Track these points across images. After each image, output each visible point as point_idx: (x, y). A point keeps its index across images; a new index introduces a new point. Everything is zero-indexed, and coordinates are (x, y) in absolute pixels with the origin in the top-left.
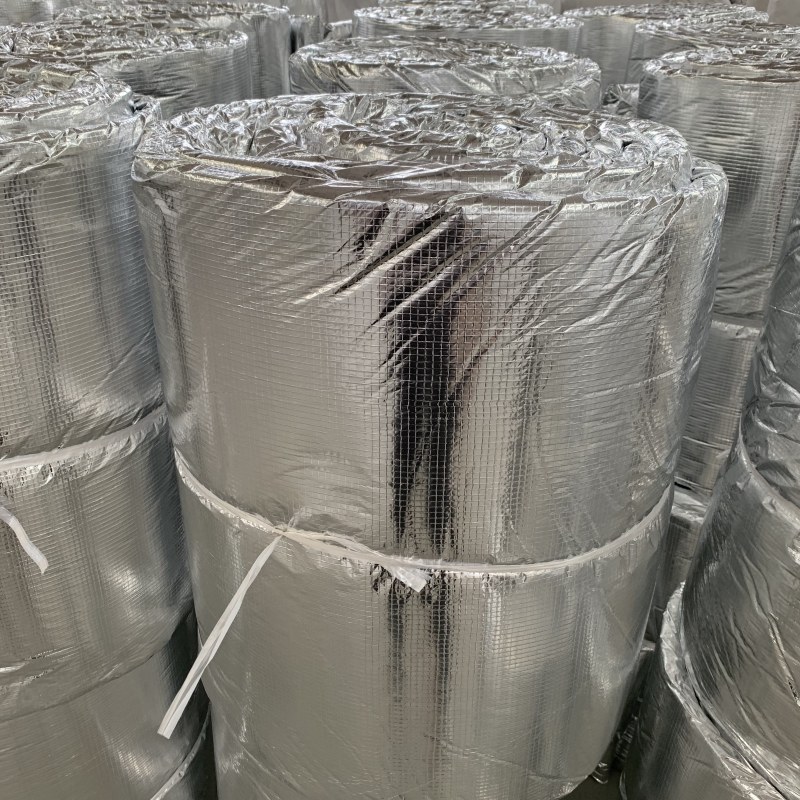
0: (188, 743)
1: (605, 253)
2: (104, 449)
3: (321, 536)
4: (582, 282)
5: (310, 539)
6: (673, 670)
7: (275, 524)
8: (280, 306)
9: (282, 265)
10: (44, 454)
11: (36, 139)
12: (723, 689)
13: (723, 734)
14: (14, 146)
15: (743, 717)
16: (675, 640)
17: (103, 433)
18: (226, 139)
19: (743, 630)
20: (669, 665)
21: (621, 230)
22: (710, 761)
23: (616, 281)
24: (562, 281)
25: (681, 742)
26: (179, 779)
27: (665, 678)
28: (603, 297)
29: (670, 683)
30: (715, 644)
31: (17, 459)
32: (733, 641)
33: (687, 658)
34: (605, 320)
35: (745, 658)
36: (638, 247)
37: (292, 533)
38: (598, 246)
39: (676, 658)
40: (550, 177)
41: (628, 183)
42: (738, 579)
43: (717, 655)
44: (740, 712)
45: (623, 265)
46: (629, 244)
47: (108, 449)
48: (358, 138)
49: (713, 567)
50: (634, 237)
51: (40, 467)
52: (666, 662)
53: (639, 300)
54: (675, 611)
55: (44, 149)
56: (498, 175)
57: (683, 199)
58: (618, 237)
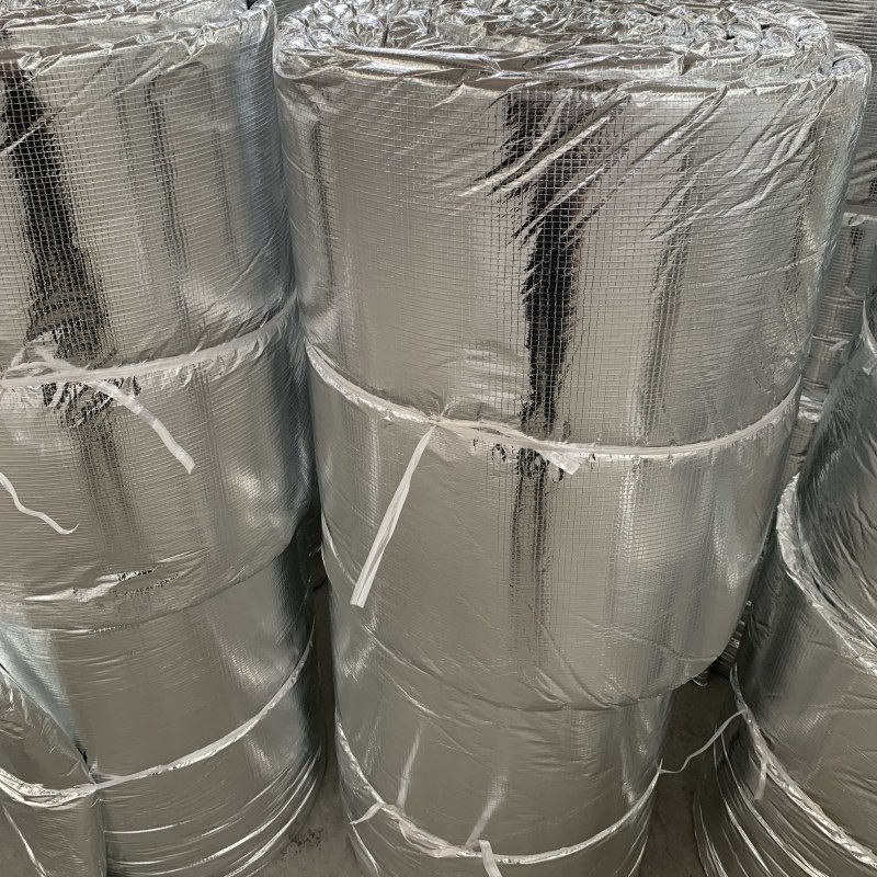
0: (297, 652)
1: (765, 137)
2: (235, 352)
3: (477, 424)
4: (742, 167)
5: (463, 428)
6: (791, 559)
7: (428, 414)
8: (445, 199)
9: (448, 159)
10: (182, 357)
11: (178, 38)
12: (846, 574)
13: (844, 617)
14: (159, 46)
15: (866, 598)
16: (791, 531)
17: (234, 336)
18: (363, 33)
19: (868, 512)
20: (786, 554)
21: (779, 115)
22: (831, 642)
23: (773, 164)
24: (724, 167)
25: (801, 628)
26: (292, 685)
27: (784, 567)
28: (760, 182)
29: (790, 571)
30: (838, 529)
31: (159, 362)
32: (858, 525)
33: (806, 547)
34: (761, 204)
35: (870, 540)
36: (794, 132)
37: (446, 422)
38: (758, 130)
39: (794, 548)
40: (710, 64)
41: (782, 69)
42: (864, 463)
43: (839, 540)
44: (864, 593)
45: (780, 150)
46: (785, 128)
47: (238, 352)
48: (505, 28)
49: (835, 456)
50: (790, 123)
51: (178, 370)
52: (783, 552)
53: (791, 184)
54: (790, 503)
55: (184, 48)
56: (661, 62)
57: (836, 82)
58: (777, 121)
